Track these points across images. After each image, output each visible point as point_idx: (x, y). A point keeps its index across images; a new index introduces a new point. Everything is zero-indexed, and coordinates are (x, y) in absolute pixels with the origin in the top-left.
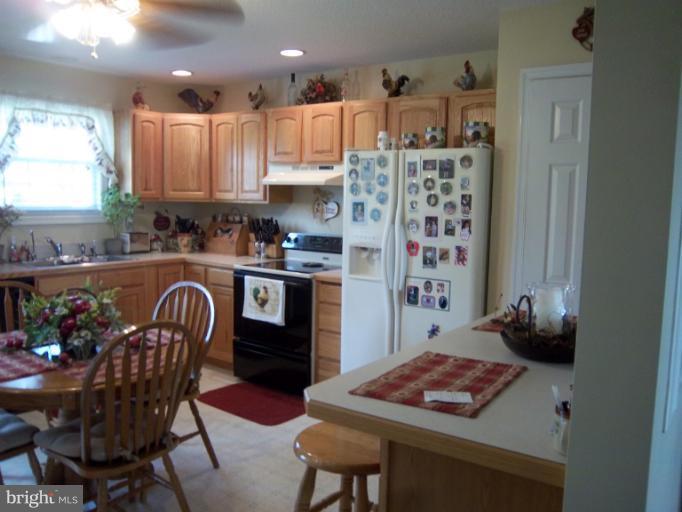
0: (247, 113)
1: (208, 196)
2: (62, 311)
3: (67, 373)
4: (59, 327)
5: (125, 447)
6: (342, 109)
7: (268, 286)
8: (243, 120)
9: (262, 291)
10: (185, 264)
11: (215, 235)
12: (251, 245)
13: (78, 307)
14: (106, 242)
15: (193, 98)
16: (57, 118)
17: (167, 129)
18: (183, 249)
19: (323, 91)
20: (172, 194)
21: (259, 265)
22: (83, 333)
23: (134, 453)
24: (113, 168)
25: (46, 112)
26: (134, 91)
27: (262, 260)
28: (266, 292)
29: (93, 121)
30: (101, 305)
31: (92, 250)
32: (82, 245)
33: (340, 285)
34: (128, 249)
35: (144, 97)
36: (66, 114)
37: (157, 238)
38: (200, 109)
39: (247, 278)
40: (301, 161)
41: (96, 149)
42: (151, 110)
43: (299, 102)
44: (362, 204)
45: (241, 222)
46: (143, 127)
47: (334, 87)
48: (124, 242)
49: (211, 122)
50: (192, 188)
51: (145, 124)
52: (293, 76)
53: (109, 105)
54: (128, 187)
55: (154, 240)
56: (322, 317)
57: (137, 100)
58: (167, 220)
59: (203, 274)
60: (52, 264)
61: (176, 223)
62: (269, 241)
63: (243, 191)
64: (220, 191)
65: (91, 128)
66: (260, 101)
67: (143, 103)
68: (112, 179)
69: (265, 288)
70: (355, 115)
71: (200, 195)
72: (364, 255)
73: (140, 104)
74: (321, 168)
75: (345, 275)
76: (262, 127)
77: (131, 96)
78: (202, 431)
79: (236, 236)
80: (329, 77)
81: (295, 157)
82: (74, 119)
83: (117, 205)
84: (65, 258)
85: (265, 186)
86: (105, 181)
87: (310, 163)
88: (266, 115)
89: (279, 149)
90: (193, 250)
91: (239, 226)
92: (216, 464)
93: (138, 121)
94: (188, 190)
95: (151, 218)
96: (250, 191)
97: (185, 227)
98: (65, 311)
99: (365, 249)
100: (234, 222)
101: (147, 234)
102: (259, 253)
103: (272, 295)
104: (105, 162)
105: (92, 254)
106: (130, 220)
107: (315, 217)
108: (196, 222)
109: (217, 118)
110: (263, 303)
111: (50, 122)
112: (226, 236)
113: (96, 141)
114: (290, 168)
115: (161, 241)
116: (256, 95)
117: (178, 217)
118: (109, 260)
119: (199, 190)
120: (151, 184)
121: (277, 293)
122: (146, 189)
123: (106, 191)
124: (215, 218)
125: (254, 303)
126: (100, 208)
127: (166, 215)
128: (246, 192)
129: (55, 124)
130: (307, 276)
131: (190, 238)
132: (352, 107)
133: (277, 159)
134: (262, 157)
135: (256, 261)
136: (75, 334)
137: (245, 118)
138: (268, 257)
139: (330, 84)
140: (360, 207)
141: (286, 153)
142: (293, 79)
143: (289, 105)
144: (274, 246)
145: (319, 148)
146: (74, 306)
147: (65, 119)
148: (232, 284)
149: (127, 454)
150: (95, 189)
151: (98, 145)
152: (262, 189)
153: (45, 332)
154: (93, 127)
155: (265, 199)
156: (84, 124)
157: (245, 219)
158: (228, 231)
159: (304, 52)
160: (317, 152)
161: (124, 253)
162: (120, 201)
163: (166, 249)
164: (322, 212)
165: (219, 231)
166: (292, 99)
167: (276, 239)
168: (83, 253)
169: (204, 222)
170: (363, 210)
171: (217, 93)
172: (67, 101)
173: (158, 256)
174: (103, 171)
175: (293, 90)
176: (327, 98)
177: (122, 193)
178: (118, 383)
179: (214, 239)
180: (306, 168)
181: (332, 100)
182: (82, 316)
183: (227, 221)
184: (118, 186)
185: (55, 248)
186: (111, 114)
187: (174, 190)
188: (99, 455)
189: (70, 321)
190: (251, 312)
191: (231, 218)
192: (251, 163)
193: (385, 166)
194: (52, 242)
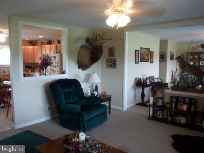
6: (51, 46)
11: (36, 69)
15: (32, 43)
17: (26, 49)
18: (30, 72)
38: (33, 45)
49: (34, 48)
52: (46, 39)
58: (27, 66)
71: (32, 62)
79: (39, 69)
80: (50, 39)
88: (41, 47)
94: (30, 61)
97: (30, 67)
171: (36, 42)
175: (46, 42)
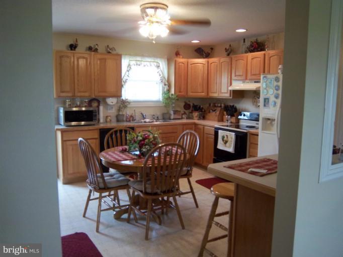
0: (224, 58)
1: (206, 95)
2: (140, 138)
3: (140, 160)
4: (139, 144)
5: (158, 189)
6: (265, 55)
7: (228, 135)
8: (222, 61)
9: (226, 137)
10: (195, 124)
11: (209, 112)
12: (224, 117)
13: (146, 137)
14: (163, 114)
15: (202, 51)
16: (145, 63)
17: (190, 66)
18: (195, 118)
19: (257, 46)
20: (191, 94)
21: (227, 126)
22: (147, 147)
23: (161, 192)
24: (167, 83)
25: (141, 61)
26: (176, 50)
27: (229, 124)
28: (227, 138)
29: (159, 64)
30: (154, 137)
31: (158, 117)
32: (154, 115)
33: (258, 135)
34: (172, 117)
35: (180, 53)
36: (149, 61)
37: (185, 113)
38: (204, 56)
39: (220, 131)
40: (246, 79)
41: (160, 75)
42: (183, 58)
43: (246, 52)
44: (268, 99)
45: (221, 106)
46: (179, 65)
47: (262, 44)
48: (170, 115)
49: (208, 62)
50: (199, 91)
51: (180, 64)
52: (244, 40)
53: (166, 57)
54: (173, 91)
55: (183, 114)
56: (251, 150)
57: (177, 54)
58: (189, 105)
59: (202, 129)
60: (142, 122)
61: (193, 107)
62: (232, 115)
63: (221, 93)
64: (212, 93)
65: (158, 67)
66: (230, 52)
67: (179, 55)
68: (166, 88)
69: (227, 136)
70: (270, 57)
71: (203, 94)
72: (269, 122)
73: (178, 56)
74: (255, 82)
75: (260, 131)
76: (230, 63)
77: (175, 52)
78: (192, 191)
79: (218, 113)
80: (260, 39)
81: (244, 77)
82: (152, 63)
83: (168, 99)
84: (147, 120)
85: (231, 90)
86: (163, 88)
87: (250, 80)
88: (231, 59)
89: (237, 74)
90: (200, 119)
91: (220, 108)
92: (197, 206)
93: (177, 63)
94: (198, 92)
95: (183, 104)
96: (225, 93)
97: (196, 108)
98: (141, 138)
99: (269, 119)
100: (218, 107)
101: (180, 111)
102: (228, 121)
103: (229, 139)
104: (164, 81)
105: (158, 119)
106: (174, 105)
107: (253, 104)
108: (201, 106)
109: (211, 60)
110: (226, 142)
111: (142, 65)
112: (214, 113)
113: (160, 72)
114: (241, 82)
115: (186, 114)
116: (228, 49)
117: (193, 104)
118: (164, 121)
119: (203, 93)
120: (182, 90)
121: (232, 138)
122: (180, 92)
123: (164, 93)
124: (210, 105)
125: (222, 142)
126: (161, 100)
127: (189, 103)
128: (223, 93)
129: (144, 66)
130: (245, 131)
131: (198, 113)
132: (269, 54)
133: (236, 78)
134: (229, 77)
135: (226, 124)
136: (144, 147)
137: (222, 60)
138: (231, 123)
139: (260, 43)
140: (267, 100)
141: (239, 76)
142: (244, 42)
143: (242, 53)
144: (234, 118)
145: (254, 73)
146: (144, 137)
147: (148, 63)
148: (214, 134)
149: (159, 191)
150: (160, 92)
151: (161, 73)
152: (229, 91)
153: (134, 145)
154: (159, 66)
155: (230, 96)
156: (156, 65)
157: (223, 105)
158: (215, 110)
159: (247, 30)
160: (253, 75)
161: (170, 119)
162: (169, 97)
163: (188, 118)
164: (257, 102)
165: (211, 111)
166: (244, 51)
167: (235, 114)
168: (154, 118)
169: (205, 106)
170: (268, 102)
171: (212, 49)
172: (149, 56)
173: (185, 121)
174: (163, 84)
175: (244, 46)
176: (259, 50)
177: (170, 94)
178: (156, 165)
179: (209, 114)
180: (248, 82)
181: (261, 50)
182: (147, 140)
183: (215, 106)
184: (169, 91)
185: (143, 116)
186: (166, 60)
187: (192, 92)
188: (149, 191)
189: (143, 142)
190: (221, 146)
191: (216, 105)
192: (225, 80)
193: (278, 81)
194: (142, 114)
